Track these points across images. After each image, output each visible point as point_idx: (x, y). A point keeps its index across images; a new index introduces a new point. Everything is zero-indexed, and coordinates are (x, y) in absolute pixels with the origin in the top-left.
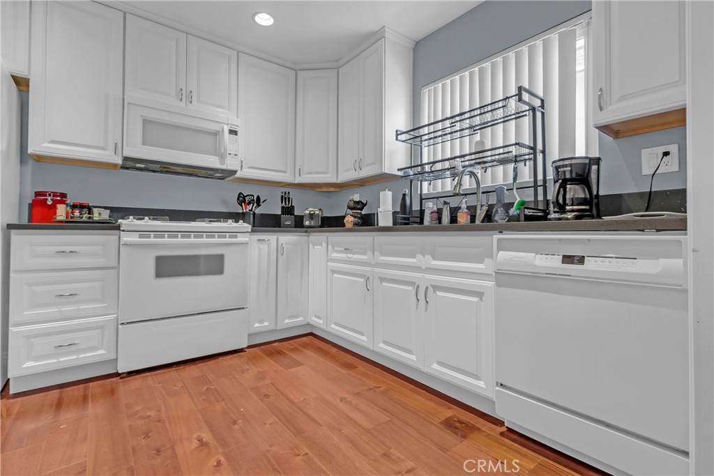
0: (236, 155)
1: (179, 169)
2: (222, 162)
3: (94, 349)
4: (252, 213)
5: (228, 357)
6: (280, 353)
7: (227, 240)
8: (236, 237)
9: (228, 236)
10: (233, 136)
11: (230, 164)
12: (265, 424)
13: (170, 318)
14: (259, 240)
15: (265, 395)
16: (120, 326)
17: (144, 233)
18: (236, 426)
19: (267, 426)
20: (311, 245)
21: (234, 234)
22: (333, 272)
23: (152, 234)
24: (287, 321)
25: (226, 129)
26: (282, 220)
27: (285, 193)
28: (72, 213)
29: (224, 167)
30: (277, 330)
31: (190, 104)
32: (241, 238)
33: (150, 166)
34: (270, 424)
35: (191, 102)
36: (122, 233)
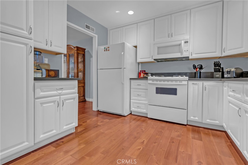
0: (187, 51)
1: (169, 60)
2: (182, 55)
3: (144, 109)
4: (199, 72)
5: (178, 125)
6: (199, 132)
7: (178, 83)
8: (182, 82)
9: (178, 82)
10: (186, 44)
11: (185, 55)
12: (161, 149)
13: (156, 105)
14: (193, 84)
15: (173, 142)
16: (148, 105)
17: (153, 80)
18: (154, 144)
19: (161, 150)
20: (224, 87)
21: (181, 81)
22: (230, 102)
23: (155, 81)
24: (208, 121)
25: (183, 42)
26: (214, 74)
27: (217, 62)
28: (145, 75)
29: (182, 56)
30: (202, 123)
31: (171, 37)
32: (184, 83)
33: (162, 60)
34: (162, 150)
35: (172, 37)
36: (148, 80)
